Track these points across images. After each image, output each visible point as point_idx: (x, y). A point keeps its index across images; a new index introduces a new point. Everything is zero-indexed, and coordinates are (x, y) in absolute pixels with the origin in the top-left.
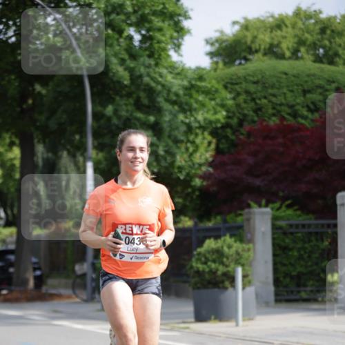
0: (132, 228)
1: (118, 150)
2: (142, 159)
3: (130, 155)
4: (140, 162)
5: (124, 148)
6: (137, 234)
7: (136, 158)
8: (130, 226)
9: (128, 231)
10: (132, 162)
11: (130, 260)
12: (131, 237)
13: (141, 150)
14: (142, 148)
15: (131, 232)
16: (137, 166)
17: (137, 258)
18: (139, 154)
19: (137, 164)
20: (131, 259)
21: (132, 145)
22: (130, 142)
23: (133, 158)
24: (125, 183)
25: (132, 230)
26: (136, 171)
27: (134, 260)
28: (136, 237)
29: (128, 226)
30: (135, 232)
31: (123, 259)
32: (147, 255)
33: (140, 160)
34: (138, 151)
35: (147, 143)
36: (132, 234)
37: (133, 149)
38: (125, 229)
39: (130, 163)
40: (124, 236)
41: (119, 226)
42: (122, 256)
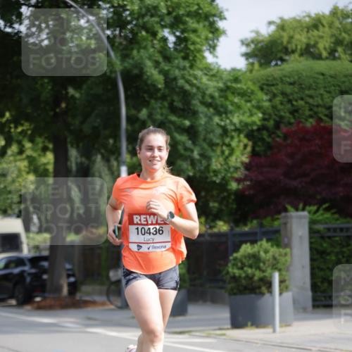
0: (146, 218)
1: (138, 148)
2: (161, 157)
3: (149, 154)
5: (143, 146)
6: (152, 224)
8: (145, 216)
9: (143, 222)
10: (150, 161)
11: (148, 251)
12: (146, 228)
14: (161, 147)
15: (146, 223)
16: (155, 164)
17: (155, 248)
18: (157, 153)
19: (155, 162)
20: (149, 249)
21: (150, 145)
22: (149, 141)
23: (151, 157)
25: (147, 221)
26: (155, 170)
27: (151, 250)
28: (151, 227)
29: (143, 217)
30: (150, 222)
31: (141, 250)
32: (164, 244)
33: (158, 159)
34: (156, 150)
35: (166, 142)
37: (151, 148)
38: (140, 220)
39: (148, 162)
40: (140, 227)
41: (135, 217)
42: (139, 247)
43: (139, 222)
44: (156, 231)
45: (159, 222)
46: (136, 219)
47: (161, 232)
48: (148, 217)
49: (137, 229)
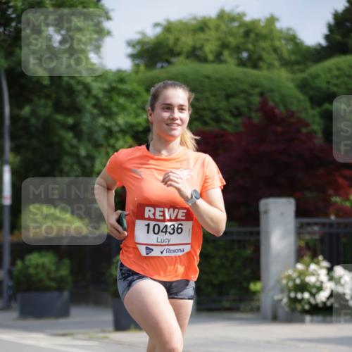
0: (164, 212)
1: (150, 108)
2: (181, 120)
3: (166, 115)
4: (179, 125)
5: (158, 105)
6: (170, 220)
7: (173, 119)
8: (162, 209)
9: (157, 217)
10: (167, 125)
11: (160, 255)
12: (162, 225)
13: (181, 108)
14: (182, 106)
15: (162, 218)
16: (174, 129)
17: (170, 251)
18: (177, 114)
19: (175, 126)
20: (162, 253)
21: (168, 102)
22: (166, 98)
23: (169, 119)
24: (159, 152)
25: (164, 215)
26: (174, 137)
27: (165, 254)
28: (169, 224)
29: (158, 209)
30: (168, 217)
31: (151, 254)
32: (181, 247)
33: (178, 122)
34: (176, 110)
35: (189, 99)
36: (164, 220)
37: (169, 107)
38: (154, 214)
39: (165, 126)
40: (152, 224)
41: (147, 209)
42: (149, 250)
43: (152, 217)
44: (173, 229)
45: (179, 217)
46: (148, 212)
47: (179, 231)
48: (166, 210)
49: (148, 225)
